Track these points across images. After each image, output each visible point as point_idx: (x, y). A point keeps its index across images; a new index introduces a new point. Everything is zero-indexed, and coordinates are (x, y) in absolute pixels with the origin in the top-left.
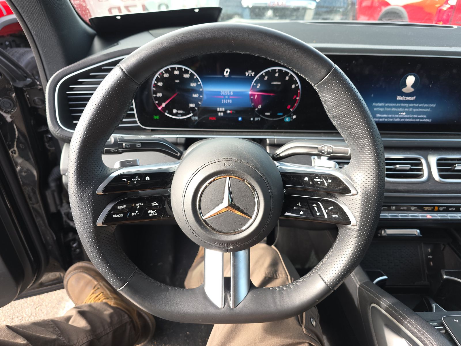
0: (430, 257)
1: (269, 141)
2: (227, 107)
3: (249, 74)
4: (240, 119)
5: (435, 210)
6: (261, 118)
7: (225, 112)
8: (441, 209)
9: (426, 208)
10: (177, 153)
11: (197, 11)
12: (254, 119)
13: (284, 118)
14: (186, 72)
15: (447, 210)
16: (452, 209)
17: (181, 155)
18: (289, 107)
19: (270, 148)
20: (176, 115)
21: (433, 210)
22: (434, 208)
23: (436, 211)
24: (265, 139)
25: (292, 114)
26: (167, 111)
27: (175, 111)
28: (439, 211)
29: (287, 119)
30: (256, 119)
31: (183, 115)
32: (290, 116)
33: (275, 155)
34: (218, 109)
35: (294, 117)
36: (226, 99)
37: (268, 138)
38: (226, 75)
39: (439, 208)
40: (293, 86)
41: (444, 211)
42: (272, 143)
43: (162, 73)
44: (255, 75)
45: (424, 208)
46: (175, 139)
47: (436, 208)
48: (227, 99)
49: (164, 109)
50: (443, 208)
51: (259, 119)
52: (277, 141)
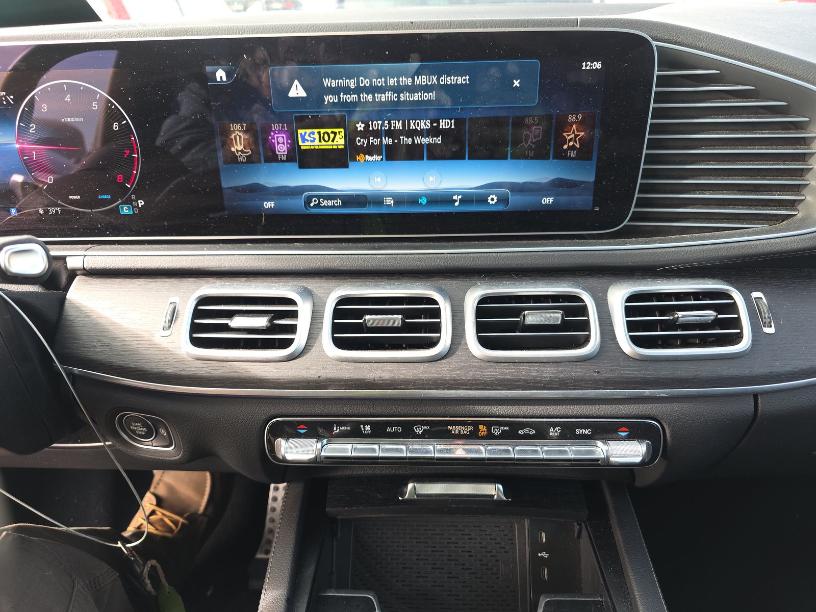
0: (545, 555)
4: (13, 211)
5: (481, 434)
6: (62, 207)
8: (496, 431)
9: (455, 430)
12: (46, 211)
13: (117, 207)
15: (512, 433)
16: (526, 430)
18: (120, 178)
21: (474, 436)
22: (476, 430)
23: (483, 438)
25: (133, 197)
28: (490, 436)
29: (126, 210)
30: (52, 210)
32: (128, 202)
35: (141, 203)
37: (69, 256)
39: (489, 430)
40: (116, 126)
41: (504, 436)
44: (18, 103)
45: (449, 428)
47: (483, 429)
50: (502, 428)
51: (59, 210)
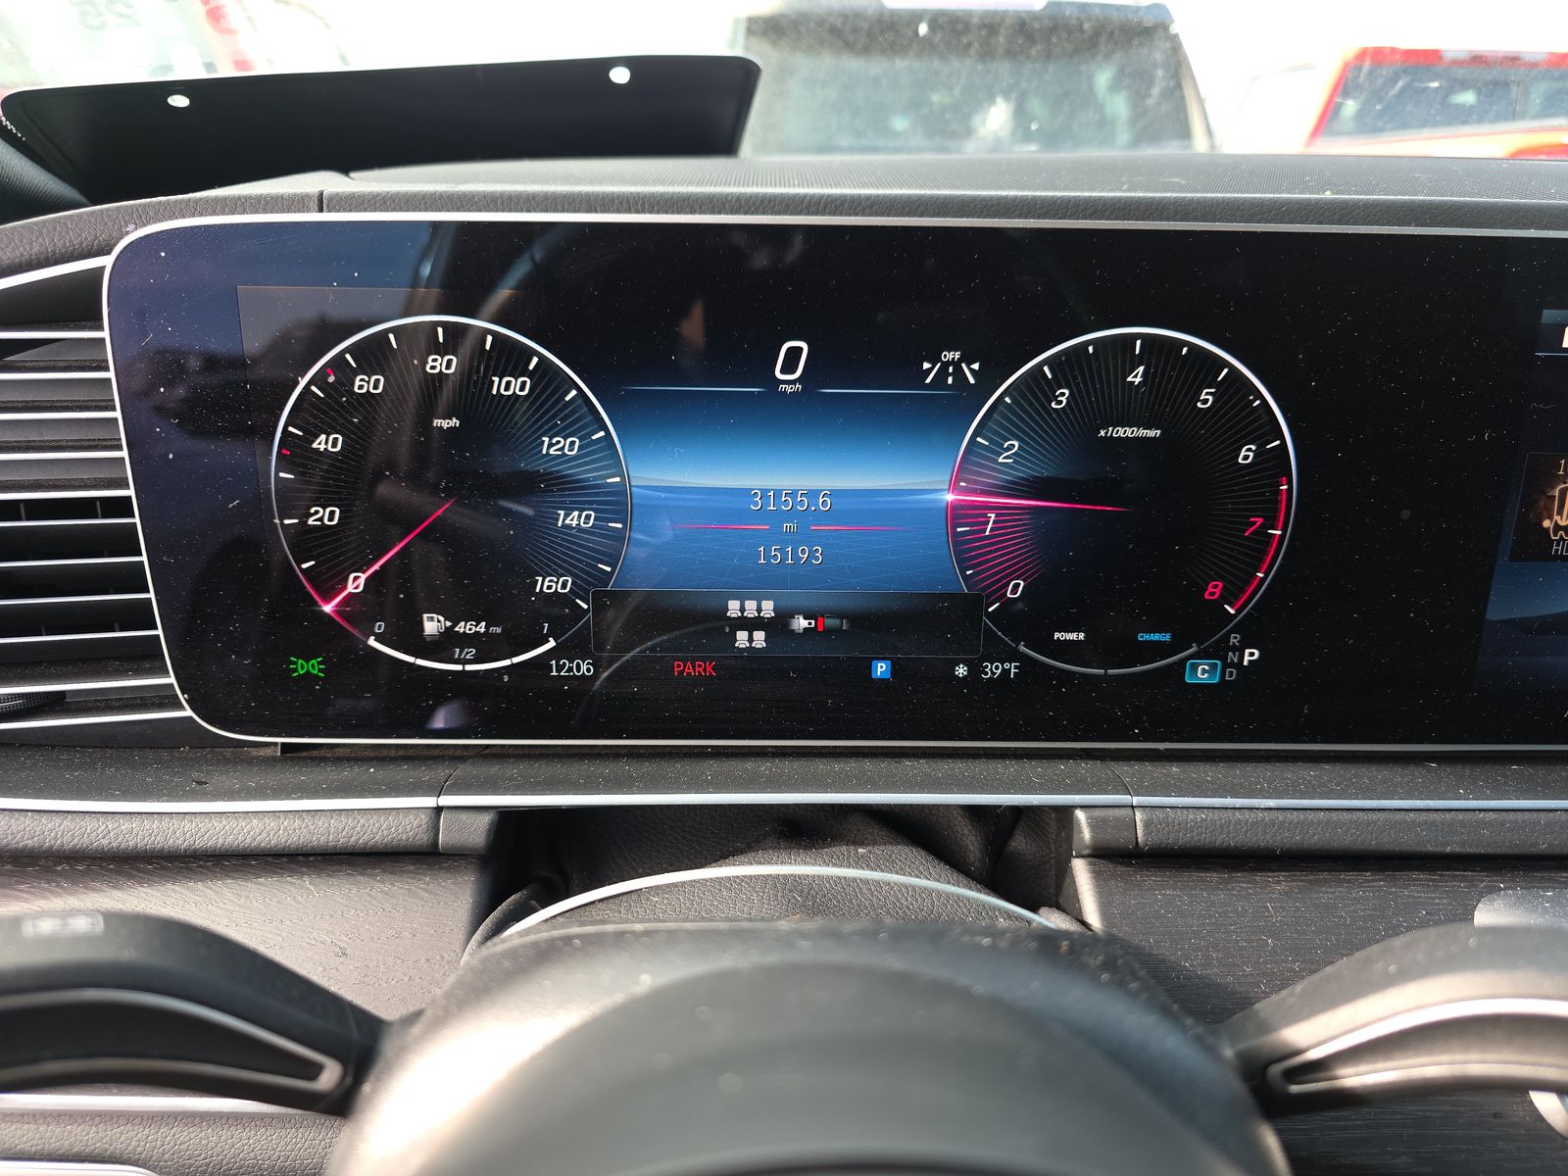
1: (1094, 825)
2: (795, 597)
3: (943, 373)
4: (881, 669)
6: (1026, 662)
7: (777, 626)
10: (312, 1070)
11: (620, 76)
12: (975, 670)
13: (1182, 663)
14: (510, 359)
17: (349, 1080)
18: (1214, 590)
19: (1097, 876)
20: (443, 645)
24: (1065, 812)
25: (1235, 639)
26: (380, 627)
27: (432, 625)
29: (1202, 673)
30: (993, 670)
31: (487, 649)
32: (1216, 652)
33: (1276, 1070)
34: (733, 608)
35: (1251, 655)
36: (784, 540)
37: (1083, 807)
38: (788, 380)
40: (1246, 454)
42: (1118, 838)
43: (339, 362)
44: (989, 380)
46: (424, 817)
48: (795, 540)
49: (359, 610)
51: (1013, 668)
52: (1147, 825)
